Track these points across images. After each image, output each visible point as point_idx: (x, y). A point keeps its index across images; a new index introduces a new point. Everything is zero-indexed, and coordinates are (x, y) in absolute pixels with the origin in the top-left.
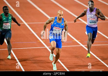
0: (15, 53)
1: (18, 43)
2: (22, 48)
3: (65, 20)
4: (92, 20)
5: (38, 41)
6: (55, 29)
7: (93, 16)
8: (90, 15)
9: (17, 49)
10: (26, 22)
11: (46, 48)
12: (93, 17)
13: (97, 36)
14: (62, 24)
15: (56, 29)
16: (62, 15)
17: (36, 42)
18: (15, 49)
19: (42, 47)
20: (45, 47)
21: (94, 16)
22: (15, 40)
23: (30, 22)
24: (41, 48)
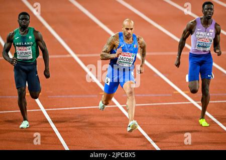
1: (59, 96)
2: (68, 109)
5: (101, 93)
6: (122, 57)
8: (201, 33)
10: (76, 53)
11: (117, 108)
14: (135, 45)
16: (132, 29)
17: (96, 96)
18: (54, 109)
19: (108, 106)
20: (115, 105)
22: (52, 92)
23: (85, 54)
24: (107, 108)
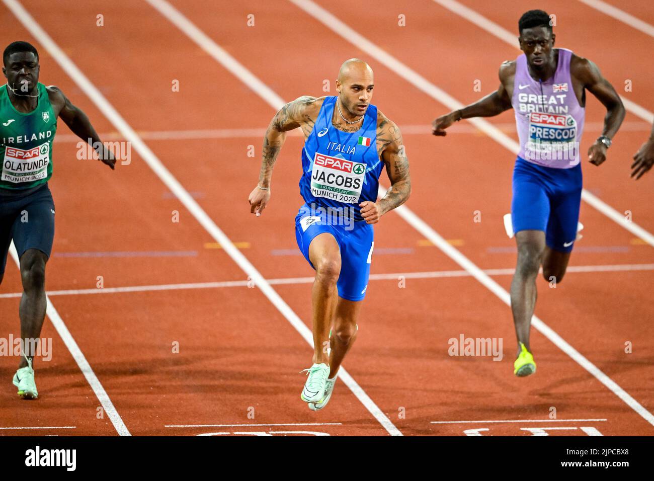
0: (67, 316)
3: (383, 115)
4: (544, 122)
5: (208, 246)
6: (321, 169)
7: (554, 106)
8: (533, 98)
9: (80, 296)
12: (551, 109)
13: (580, 227)
14: (364, 140)
15: (328, 171)
16: (370, 88)
18: (71, 292)
19: (230, 284)
21: (559, 104)
22: (65, 242)
24: (226, 288)
